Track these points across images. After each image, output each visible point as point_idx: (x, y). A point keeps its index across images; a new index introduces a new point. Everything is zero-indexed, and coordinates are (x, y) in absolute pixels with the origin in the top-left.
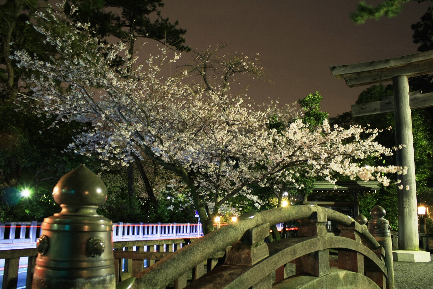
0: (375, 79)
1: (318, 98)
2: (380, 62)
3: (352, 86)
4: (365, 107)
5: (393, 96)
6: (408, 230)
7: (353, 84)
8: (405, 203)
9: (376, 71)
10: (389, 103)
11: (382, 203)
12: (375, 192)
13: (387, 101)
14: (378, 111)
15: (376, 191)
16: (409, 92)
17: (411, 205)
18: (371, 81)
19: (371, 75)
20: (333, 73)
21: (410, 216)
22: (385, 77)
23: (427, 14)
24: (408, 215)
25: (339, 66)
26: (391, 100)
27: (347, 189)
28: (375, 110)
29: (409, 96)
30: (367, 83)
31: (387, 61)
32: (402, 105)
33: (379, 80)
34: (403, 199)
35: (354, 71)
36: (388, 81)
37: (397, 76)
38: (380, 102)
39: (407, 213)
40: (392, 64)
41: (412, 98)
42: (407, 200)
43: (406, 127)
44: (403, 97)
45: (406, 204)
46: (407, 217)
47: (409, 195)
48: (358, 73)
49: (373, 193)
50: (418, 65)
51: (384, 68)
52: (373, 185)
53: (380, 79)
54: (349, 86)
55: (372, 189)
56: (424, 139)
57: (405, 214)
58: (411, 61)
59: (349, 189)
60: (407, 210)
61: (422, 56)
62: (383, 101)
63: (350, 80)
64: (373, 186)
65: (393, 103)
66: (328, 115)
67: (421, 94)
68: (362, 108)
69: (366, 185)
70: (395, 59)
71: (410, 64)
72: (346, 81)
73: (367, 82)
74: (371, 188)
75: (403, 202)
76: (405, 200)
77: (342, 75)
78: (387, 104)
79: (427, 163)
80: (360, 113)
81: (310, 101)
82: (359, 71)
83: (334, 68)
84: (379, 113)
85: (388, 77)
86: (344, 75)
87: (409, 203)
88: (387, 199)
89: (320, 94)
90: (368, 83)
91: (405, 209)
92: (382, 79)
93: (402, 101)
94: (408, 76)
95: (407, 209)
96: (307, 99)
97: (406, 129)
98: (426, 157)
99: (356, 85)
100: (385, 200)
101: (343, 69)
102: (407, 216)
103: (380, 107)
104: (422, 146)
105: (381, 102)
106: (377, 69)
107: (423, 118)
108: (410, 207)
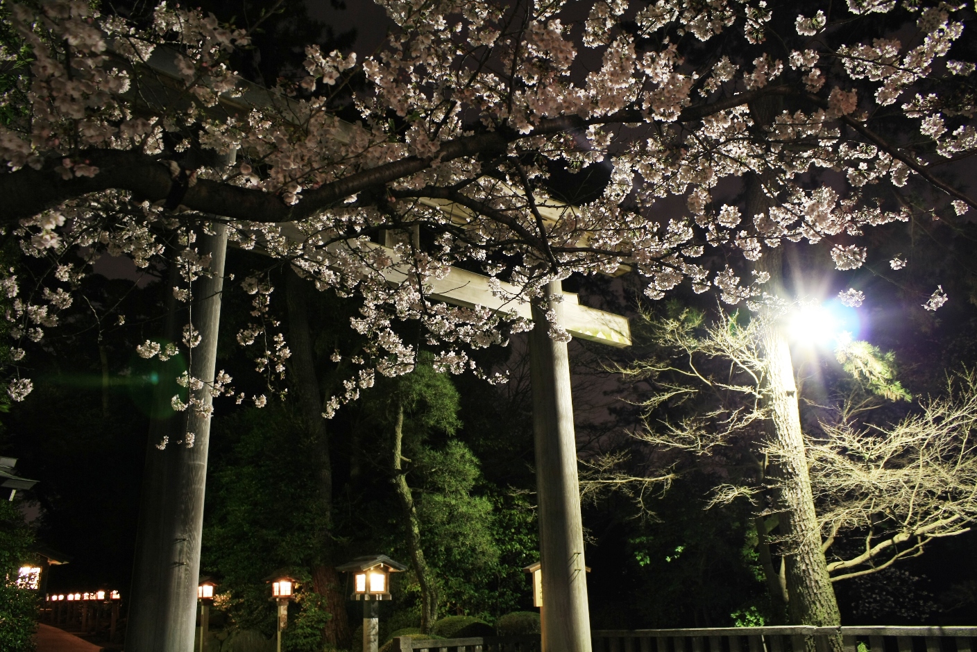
8: (178, 546)
17: (194, 555)
21: (188, 594)
24: (182, 591)
34: (171, 530)
42: (186, 536)
45: (181, 551)
46: (178, 599)
47: (192, 520)
76: (179, 535)
87: (191, 549)
95: (183, 567)
102: (179, 594)
108: (191, 564)
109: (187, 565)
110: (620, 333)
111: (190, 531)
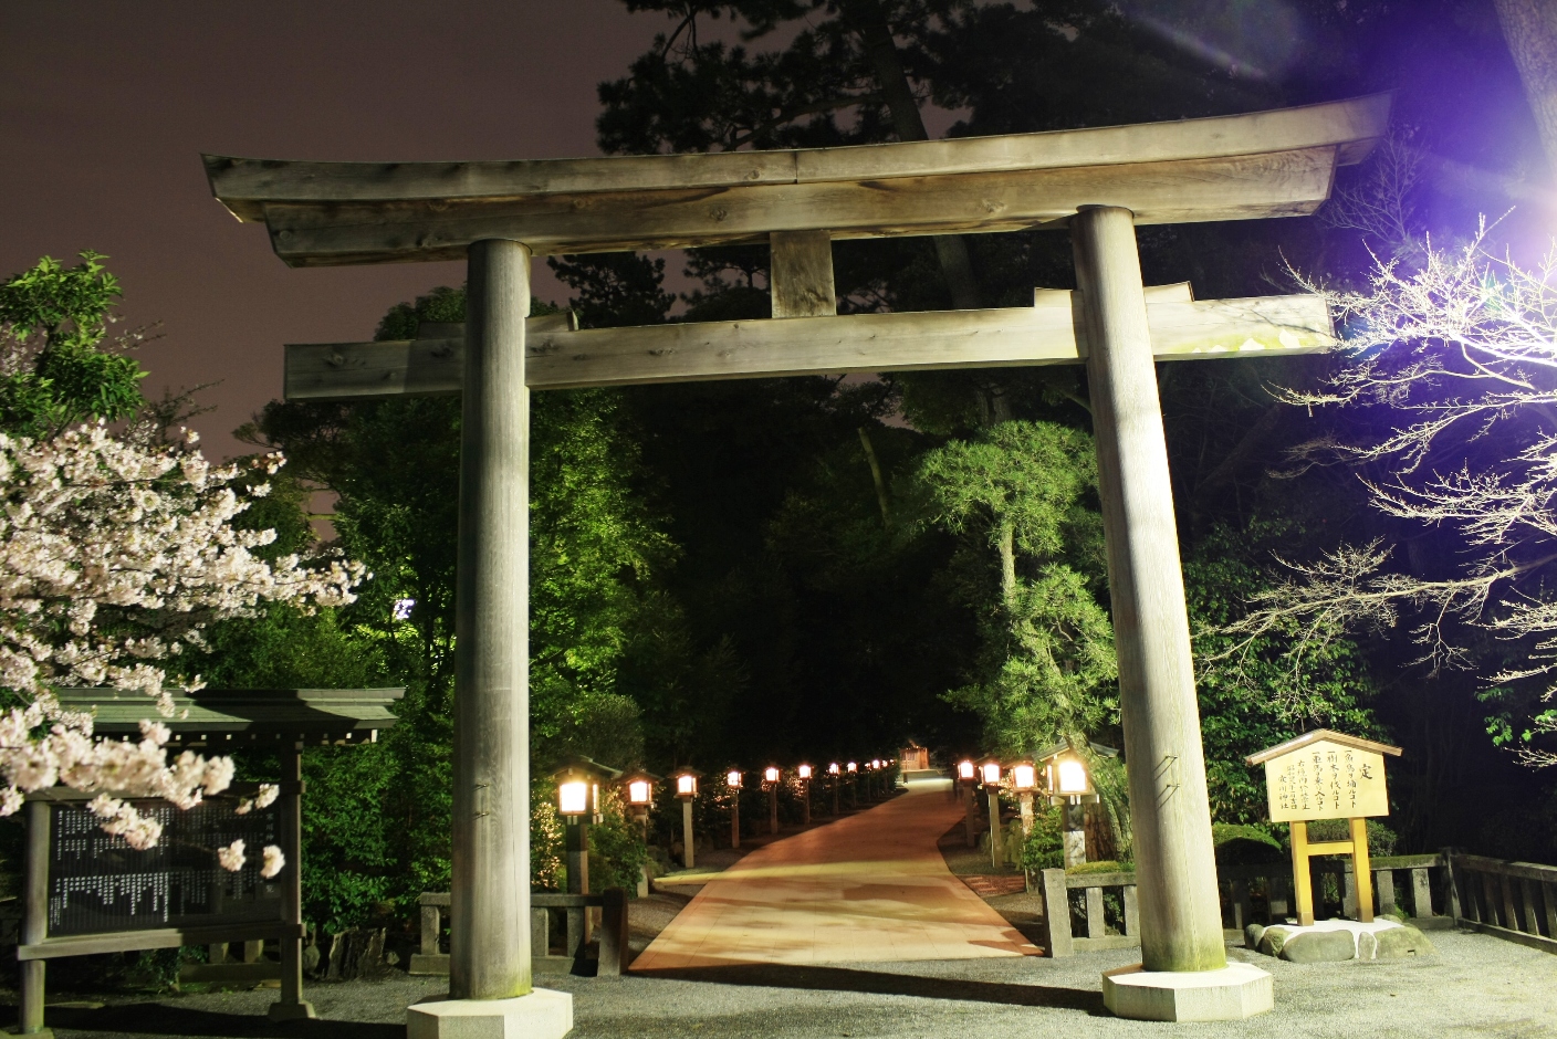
0: (395, 243)
1: (97, 284)
2: (424, 171)
3: (298, 261)
4: (346, 361)
5: (462, 326)
6: (487, 912)
7: (300, 249)
8: (479, 793)
9: (404, 206)
10: (445, 355)
11: (419, 771)
12: (374, 739)
13: (438, 343)
14: (395, 384)
15: (374, 734)
16: (527, 313)
17: (503, 801)
18: (379, 248)
19: (381, 221)
20: (217, 190)
21: (499, 848)
22: (440, 239)
23: (652, 56)
24: (489, 846)
25: (250, 163)
26: (456, 340)
27: (243, 728)
28: (385, 379)
29: (530, 331)
30: (361, 254)
31: (453, 171)
32: (494, 367)
33: (411, 246)
34: (471, 775)
35: (310, 193)
36: (449, 258)
37: (485, 243)
38: (407, 342)
39: (484, 838)
40: (473, 187)
41: (538, 344)
42: (489, 780)
43: (504, 461)
44: (502, 333)
45: (483, 799)
46: (484, 856)
47: (495, 759)
48: (330, 207)
49: (367, 741)
50: (572, 207)
51: (436, 201)
52: (369, 704)
53: (419, 243)
54: (285, 258)
55: (357, 727)
56: (609, 513)
57: (478, 844)
58: (546, 186)
59: (251, 728)
60: (484, 826)
61: (586, 174)
62: (423, 344)
63: (291, 230)
64: (367, 709)
65: (461, 354)
66: (144, 374)
67: (571, 328)
68: (330, 364)
69: (339, 704)
70: (485, 169)
71: (542, 200)
72: (274, 234)
73: (362, 249)
74: (356, 721)
75: (473, 787)
76: (479, 780)
77: (259, 203)
78: (435, 355)
79: (613, 606)
80: (317, 383)
81: (42, 292)
82: (334, 197)
83: (222, 167)
84: (399, 390)
85: (450, 239)
86: (268, 207)
87: (497, 794)
88: (442, 759)
89: (108, 266)
90: (369, 254)
91: (479, 820)
92: (425, 245)
93: (494, 351)
94: (530, 249)
95: (488, 818)
96: (28, 281)
97: (504, 472)
98: (613, 582)
99: (314, 256)
100: (431, 762)
101: (267, 176)
102: (484, 850)
103: (405, 366)
104: (598, 539)
105: (412, 347)
106: (411, 201)
107: (608, 434)
108: (499, 812)
109: (495, 814)
110: (1305, 328)
111: (494, 773)
